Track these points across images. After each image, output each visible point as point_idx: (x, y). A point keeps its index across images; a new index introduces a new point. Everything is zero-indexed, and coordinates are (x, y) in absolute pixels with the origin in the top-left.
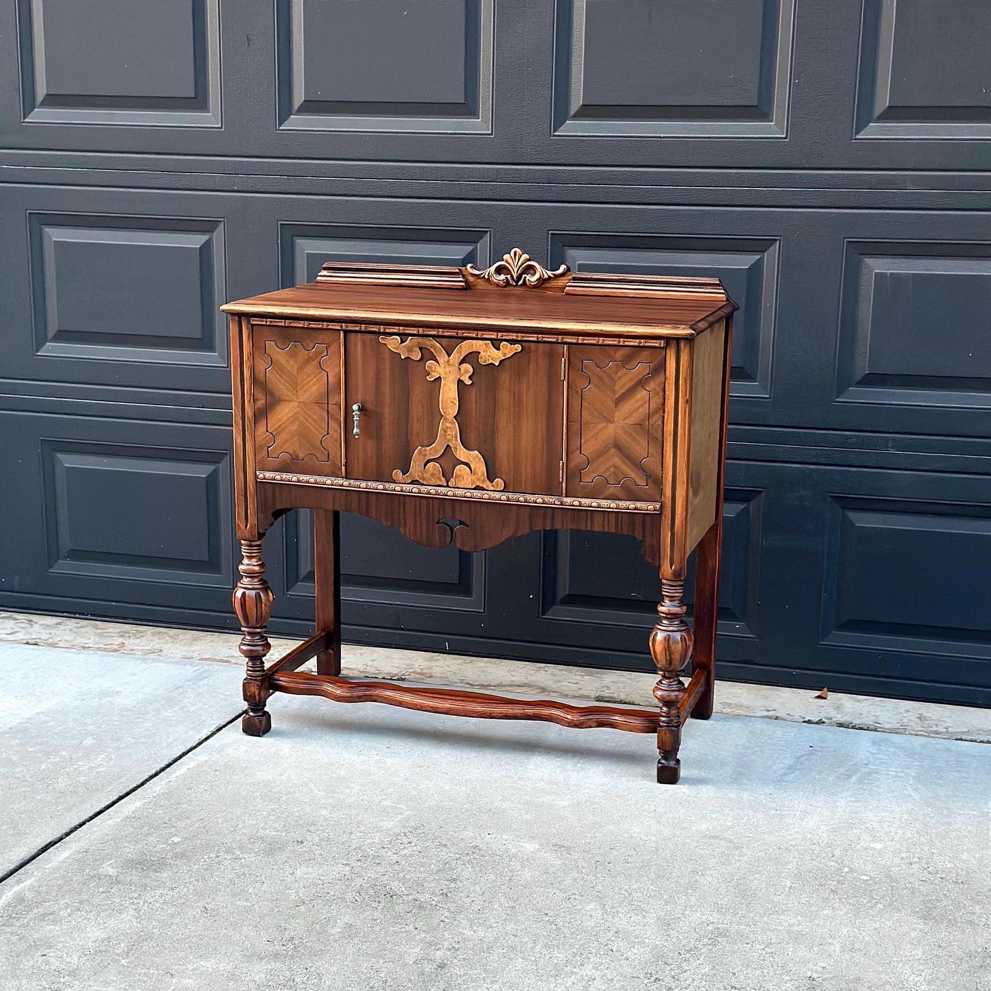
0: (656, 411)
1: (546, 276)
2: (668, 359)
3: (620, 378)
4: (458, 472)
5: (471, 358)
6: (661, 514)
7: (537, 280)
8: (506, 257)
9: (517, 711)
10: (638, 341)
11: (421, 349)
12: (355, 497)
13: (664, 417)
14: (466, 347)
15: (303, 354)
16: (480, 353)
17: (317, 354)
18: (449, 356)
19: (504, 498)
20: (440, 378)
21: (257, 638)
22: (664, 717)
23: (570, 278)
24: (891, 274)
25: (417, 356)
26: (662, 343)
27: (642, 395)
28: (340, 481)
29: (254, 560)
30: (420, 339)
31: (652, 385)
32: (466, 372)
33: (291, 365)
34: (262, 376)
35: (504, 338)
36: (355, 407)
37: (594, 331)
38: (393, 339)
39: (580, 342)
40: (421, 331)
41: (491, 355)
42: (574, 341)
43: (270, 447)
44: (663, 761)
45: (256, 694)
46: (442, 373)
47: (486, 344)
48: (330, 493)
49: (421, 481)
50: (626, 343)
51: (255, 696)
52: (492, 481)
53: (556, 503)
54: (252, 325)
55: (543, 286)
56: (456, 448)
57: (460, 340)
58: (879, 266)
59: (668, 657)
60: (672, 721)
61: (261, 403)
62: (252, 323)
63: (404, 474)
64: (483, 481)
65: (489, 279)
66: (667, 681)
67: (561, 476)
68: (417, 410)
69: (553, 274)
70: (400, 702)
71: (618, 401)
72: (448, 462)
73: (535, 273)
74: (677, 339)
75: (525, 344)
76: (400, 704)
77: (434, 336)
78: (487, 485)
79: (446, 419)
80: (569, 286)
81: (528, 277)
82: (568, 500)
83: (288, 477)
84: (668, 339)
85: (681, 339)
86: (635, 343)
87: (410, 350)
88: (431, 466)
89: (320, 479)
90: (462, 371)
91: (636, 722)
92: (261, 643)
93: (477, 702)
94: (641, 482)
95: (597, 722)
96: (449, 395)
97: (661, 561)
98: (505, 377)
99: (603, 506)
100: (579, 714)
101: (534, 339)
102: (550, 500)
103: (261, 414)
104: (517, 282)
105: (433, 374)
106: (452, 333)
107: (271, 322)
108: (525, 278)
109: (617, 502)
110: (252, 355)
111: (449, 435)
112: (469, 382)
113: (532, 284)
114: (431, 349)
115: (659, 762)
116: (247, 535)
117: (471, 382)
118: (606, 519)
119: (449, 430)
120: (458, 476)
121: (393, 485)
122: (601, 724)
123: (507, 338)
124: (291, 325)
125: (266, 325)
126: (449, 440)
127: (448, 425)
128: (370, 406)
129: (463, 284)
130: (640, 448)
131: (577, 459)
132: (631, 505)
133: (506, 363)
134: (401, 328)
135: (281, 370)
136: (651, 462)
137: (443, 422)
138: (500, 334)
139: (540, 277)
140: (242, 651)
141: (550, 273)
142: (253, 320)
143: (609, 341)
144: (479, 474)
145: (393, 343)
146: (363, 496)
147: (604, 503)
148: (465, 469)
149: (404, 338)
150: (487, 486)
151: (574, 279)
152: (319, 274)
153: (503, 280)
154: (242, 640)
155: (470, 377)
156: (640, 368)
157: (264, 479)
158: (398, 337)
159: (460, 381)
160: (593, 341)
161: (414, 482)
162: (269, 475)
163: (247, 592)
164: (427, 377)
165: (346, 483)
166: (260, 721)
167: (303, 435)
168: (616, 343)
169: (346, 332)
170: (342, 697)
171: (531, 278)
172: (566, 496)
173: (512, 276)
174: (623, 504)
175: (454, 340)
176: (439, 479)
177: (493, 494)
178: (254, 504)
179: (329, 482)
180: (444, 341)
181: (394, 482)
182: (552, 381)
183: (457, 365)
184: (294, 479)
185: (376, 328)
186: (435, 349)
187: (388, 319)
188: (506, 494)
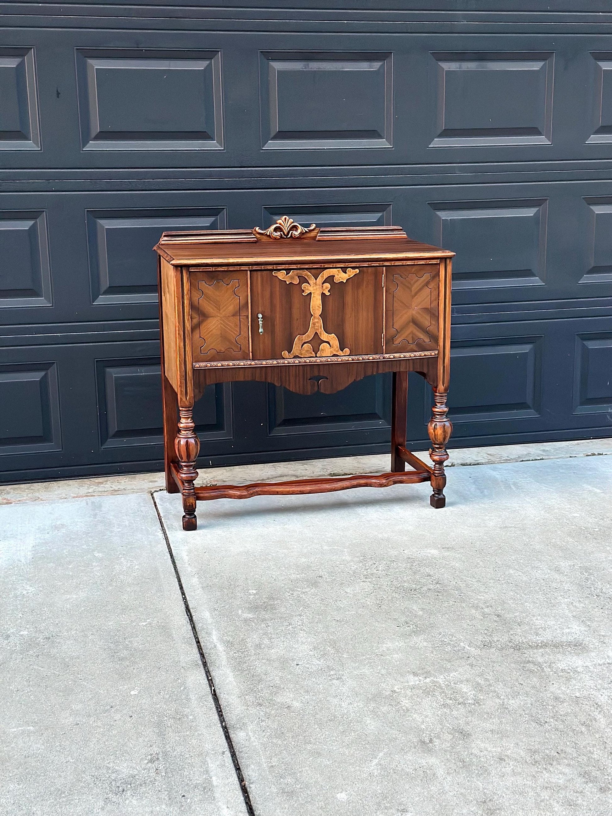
0: (435, 300)
1: (304, 231)
2: (440, 270)
3: (415, 283)
4: (322, 348)
5: (330, 279)
6: (438, 357)
7: (299, 234)
8: (279, 221)
10: (425, 261)
11: (299, 277)
12: (258, 371)
13: (439, 302)
14: (326, 273)
15: (224, 287)
16: (334, 276)
17: (233, 286)
18: (316, 280)
19: (350, 359)
20: (311, 293)
23: (319, 231)
24: (450, 219)
25: (296, 281)
26: (438, 261)
27: (427, 291)
28: (249, 362)
29: (189, 419)
30: (299, 271)
31: (432, 285)
32: (327, 288)
33: (216, 295)
34: (196, 303)
35: (349, 266)
36: (260, 316)
38: (281, 272)
39: (393, 264)
40: (299, 266)
42: (390, 264)
43: (202, 347)
44: (434, 497)
46: (312, 289)
47: (338, 271)
48: (242, 370)
49: (300, 356)
50: (419, 263)
51: (192, 505)
52: (342, 350)
53: (380, 358)
54: (190, 272)
55: (303, 237)
56: (321, 334)
57: (322, 270)
58: (445, 215)
61: (195, 321)
62: (190, 270)
63: (289, 352)
64: (338, 351)
65: (270, 235)
66: (440, 450)
67: (383, 342)
68: (296, 313)
69: (308, 230)
70: (277, 492)
71: (413, 297)
72: (317, 342)
73: (297, 229)
74: (444, 259)
75: (361, 269)
76: (277, 493)
77: (306, 269)
79: (314, 317)
80: (319, 236)
81: (294, 232)
82: (388, 356)
83: (215, 364)
84: (441, 259)
85: (448, 258)
86: (423, 262)
87: (292, 278)
88: (306, 346)
89: (236, 363)
90: (324, 288)
93: (324, 483)
94: (427, 340)
96: (316, 304)
97: (438, 383)
98: (349, 289)
101: (366, 265)
102: (377, 357)
103: (196, 327)
104: (287, 236)
105: (307, 291)
106: (318, 266)
107: (203, 269)
109: (414, 353)
110: (190, 290)
111: (317, 326)
113: (296, 236)
114: (305, 276)
116: (187, 404)
117: (329, 294)
118: (408, 363)
119: (317, 323)
120: (322, 350)
121: (282, 361)
122: (395, 483)
123: (351, 266)
124: (217, 269)
125: (200, 271)
126: (317, 329)
127: (316, 320)
128: (266, 314)
129: (256, 239)
131: (392, 331)
132: (423, 354)
133: (350, 280)
134: (286, 266)
135: (208, 297)
136: (432, 328)
137: (312, 319)
138: (347, 264)
139: (301, 232)
141: (306, 229)
143: (409, 263)
144: (335, 347)
145: (281, 275)
146: (264, 370)
147: (408, 355)
148: (327, 345)
149: (288, 271)
150: (340, 354)
151: (322, 232)
153: (279, 235)
155: (329, 291)
156: (426, 276)
157: (199, 367)
158: (285, 272)
159: (323, 294)
160: (400, 263)
161: (296, 357)
162: (203, 364)
163: (190, 440)
164: (303, 294)
165: (253, 363)
167: (224, 337)
168: (413, 263)
169: (251, 271)
171: (296, 233)
172: (385, 354)
173: (284, 233)
174: (417, 354)
175: (319, 270)
176: (311, 353)
177: (344, 358)
178: (192, 384)
179: (242, 364)
180: (313, 271)
181: (284, 358)
182: (377, 288)
183: (321, 284)
184: (219, 365)
185: (270, 267)
186: (308, 276)
187: (277, 261)
188: (351, 357)
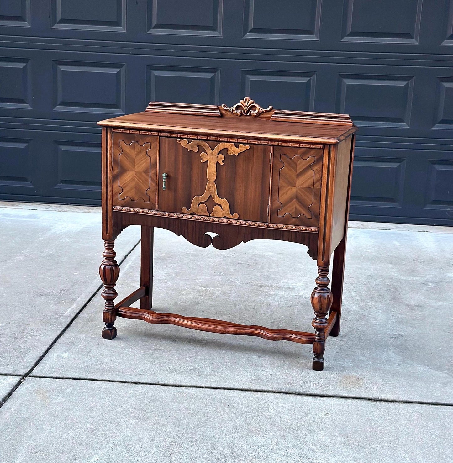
0: (318, 181)
1: (261, 111)
2: (324, 154)
3: (299, 164)
4: (215, 210)
5: (224, 151)
6: (318, 233)
7: (257, 113)
8: (241, 101)
9: (241, 331)
10: (309, 145)
11: (198, 146)
12: (163, 220)
13: (321, 184)
14: (221, 146)
15: (138, 147)
16: (228, 149)
17: (146, 148)
18: (212, 150)
19: (238, 223)
20: (207, 161)
21: (111, 290)
22: (317, 336)
23: (273, 112)
25: (196, 150)
26: (322, 147)
27: (310, 173)
28: (155, 212)
29: (111, 250)
30: (198, 141)
31: (316, 168)
32: (221, 158)
33: (132, 153)
34: (117, 159)
36: (164, 175)
37: (286, 140)
38: (184, 141)
39: (280, 145)
40: (199, 137)
41: (234, 150)
42: (277, 144)
43: (120, 194)
44: (316, 359)
45: (110, 318)
46: (209, 158)
47: (231, 145)
48: (150, 218)
49: (196, 213)
50: (303, 146)
51: (109, 319)
52: (232, 214)
53: (265, 226)
54: (113, 132)
55: (260, 116)
56: (215, 197)
57: (218, 142)
59: (320, 306)
60: (321, 338)
61: (116, 171)
63: (187, 209)
64: (228, 214)
65: (232, 112)
66: (319, 318)
67: (268, 213)
68: (195, 176)
69: (265, 110)
70: (183, 324)
71: (298, 176)
72: (210, 204)
73: (256, 109)
74: (330, 145)
75: (252, 145)
77: (204, 140)
78: (230, 216)
79: (210, 182)
80: (273, 117)
82: (271, 225)
83: (129, 209)
84: (324, 144)
85: (332, 145)
86: (308, 146)
87: (193, 146)
88: (202, 206)
89: (145, 211)
90: (219, 158)
91: (302, 338)
92: (113, 293)
93: (221, 326)
94: (309, 217)
95: (282, 337)
96: (212, 170)
97: (318, 257)
98: (241, 162)
99: (289, 228)
100: (273, 333)
101: (256, 143)
102: (262, 225)
103: (116, 177)
104: (247, 114)
105: (204, 159)
106: (215, 139)
107: (123, 131)
108: (251, 112)
109: (297, 227)
110: (112, 147)
111: (211, 190)
112: (222, 164)
113: (254, 115)
114: (203, 146)
115: (314, 359)
116: (107, 238)
117: (223, 164)
118: (290, 235)
119: (211, 188)
120: (215, 211)
121: (182, 215)
122: (284, 339)
123: (242, 142)
124: (133, 132)
125: (120, 132)
126: (211, 193)
127: (211, 185)
128: (171, 175)
129: (220, 114)
130: (309, 199)
131: (276, 204)
132: (304, 228)
133: (242, 154)
134: (189, 135)
135: (126, 154)
136: (315, 206)
137: (208, 184)
138: (239, 140)
139: (258, 112)
140: (103, 296)
141: (263, 110)
142: (113, 130)
143: (295, 145)
144: (226, 211)
145: (184, 143)
146: (167, 220)
147: (290, 227)
148: (219, 207)
149: (190, 140)
151: (276, 113)
152: (147, 107)
153: (240, 113)
154: (103, 291)
155: (223, 161)
156: (309, 159)
157: (117, 210)
158: (187, 140)
159: (218, 164)
160: (286, 144)
161: (193, 214)
162: (119, 208)
163: (107, 267)
164: (201, 161)
165: (158, 213)
166: (111, 332)
167: (137, 188)
168: (298, 146)
169: (160, 137)
170: (153, 321)
171: (254, 112)
172: (270, 223)
173: (244, 111)
174: (299, 228)
175: (215, 142)
176: (206, 212)
177: (233, 221)
178: (111, 222)
179: (149, 212)
180: (210, 142)
181: (183, 213)
182: (265, 164)
183: (216, 155)
184: (132, 210)
185: (175, 135)
186: (205, 146)
187: (182, 131)
188: (240, 221)
